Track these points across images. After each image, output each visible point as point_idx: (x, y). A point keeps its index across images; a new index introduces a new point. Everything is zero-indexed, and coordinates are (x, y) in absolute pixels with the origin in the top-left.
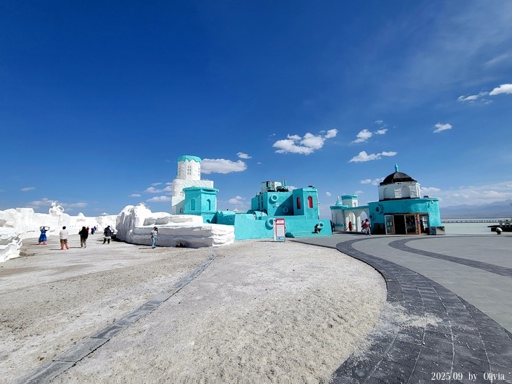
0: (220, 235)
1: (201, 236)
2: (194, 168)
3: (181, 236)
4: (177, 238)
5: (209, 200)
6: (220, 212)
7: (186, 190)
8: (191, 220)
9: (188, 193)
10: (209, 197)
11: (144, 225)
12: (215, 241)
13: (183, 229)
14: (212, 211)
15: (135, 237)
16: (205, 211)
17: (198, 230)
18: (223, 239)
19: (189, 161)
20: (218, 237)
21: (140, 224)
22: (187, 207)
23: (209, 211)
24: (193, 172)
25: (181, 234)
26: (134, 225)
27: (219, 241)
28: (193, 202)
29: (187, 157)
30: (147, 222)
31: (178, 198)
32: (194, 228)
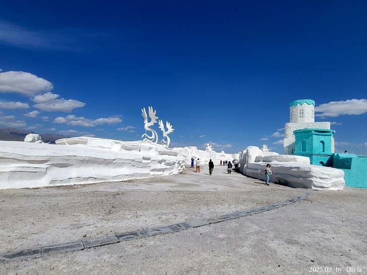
0: (321, 178)
1: (300, 177)
2: (306, 111)
3: (281, 174)
4: (277, 176)
5: (322, 142)
6: (336, 154)
7: (296, 133)
8: (295, 160)
9: (299, 135)
10: (322, 138)
11: (255, 162)
12: (315, 183)
13: (282, 168)
14: (326, 153)
15: (248, 170)
16: (317, 152)
17: (296, 170)
18: (327, 184)
19: (301, 105)
20: (318, 180)
21: (252, 161)
22: (298, 148)
23: (322, 153)
24: (306, 114)
25: (280, 172)
26: (248, 162)
27: (320, 185)
28: (304, 143)
29: (298, 101)
30: (257, 160)
31: (289, 140)
32: (292, 168)
